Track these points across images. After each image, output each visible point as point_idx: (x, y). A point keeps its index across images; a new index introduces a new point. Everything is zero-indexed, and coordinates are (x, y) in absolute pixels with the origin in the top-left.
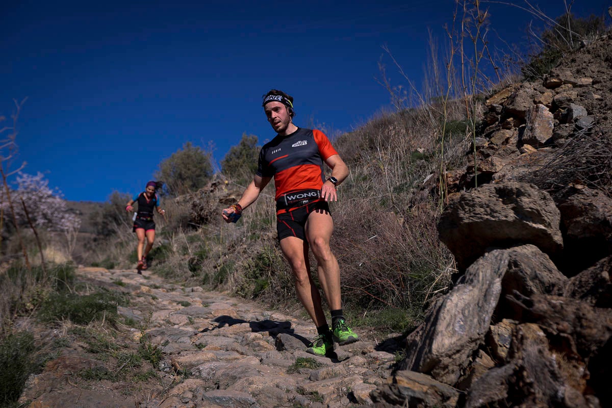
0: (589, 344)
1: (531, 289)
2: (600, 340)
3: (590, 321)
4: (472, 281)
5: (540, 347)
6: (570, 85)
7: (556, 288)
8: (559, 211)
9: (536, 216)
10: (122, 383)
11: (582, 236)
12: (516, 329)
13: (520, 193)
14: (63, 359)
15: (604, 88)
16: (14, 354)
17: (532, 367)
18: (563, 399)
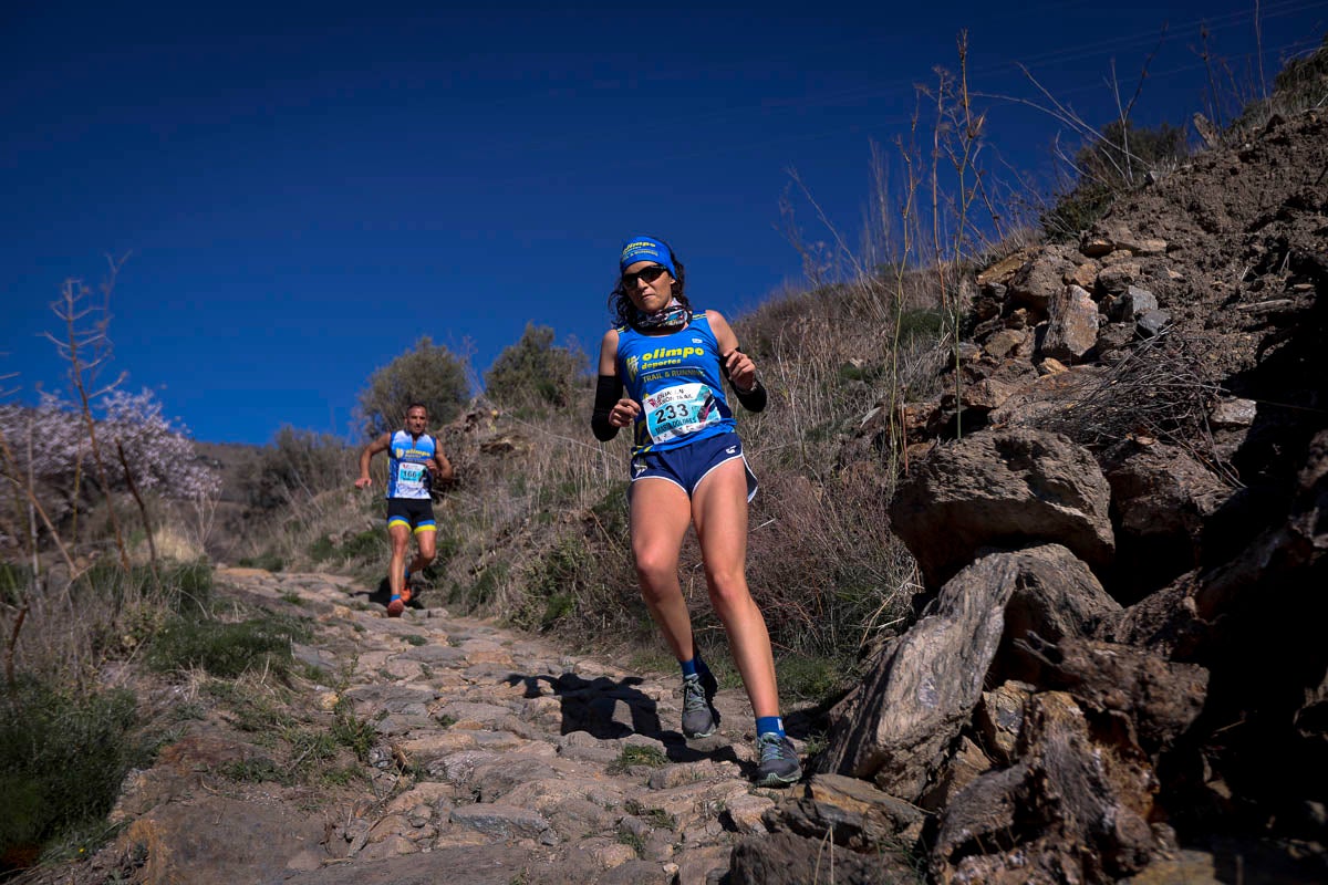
0: (1159, 729)
1: (1057, 626)
2: (1179, 722)
3: (1162, 688)
4: (951, 610)
5: (1073, 734)
6: (1127, 252)
7: (1101, 626)
8: (1107, 484)
9: (1069, 493)
10: (300, 788)
11: (1148, 530)
12: (1031, 702)
14: (192, 742)
15: (1188, 260)
16: (101, 731)
17: (1059, 770)
18: (1113, 829)
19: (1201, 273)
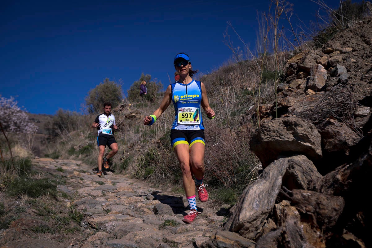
0: (324, 218)
1: (300, 183)
2: (330, 216)
3: (324, 205)
4: (266, 177)
5: (295, 220)
6: (339, 52)
7: (312, 183)
8: (320, 135)
9: (306, 138)
10: (57, 235)
11: (333, 150)
12: (284, 209)
13: (296, 125)
14: (22, 220)
15: (359, 55)
17: (290, 231)
19: (362, 59)
